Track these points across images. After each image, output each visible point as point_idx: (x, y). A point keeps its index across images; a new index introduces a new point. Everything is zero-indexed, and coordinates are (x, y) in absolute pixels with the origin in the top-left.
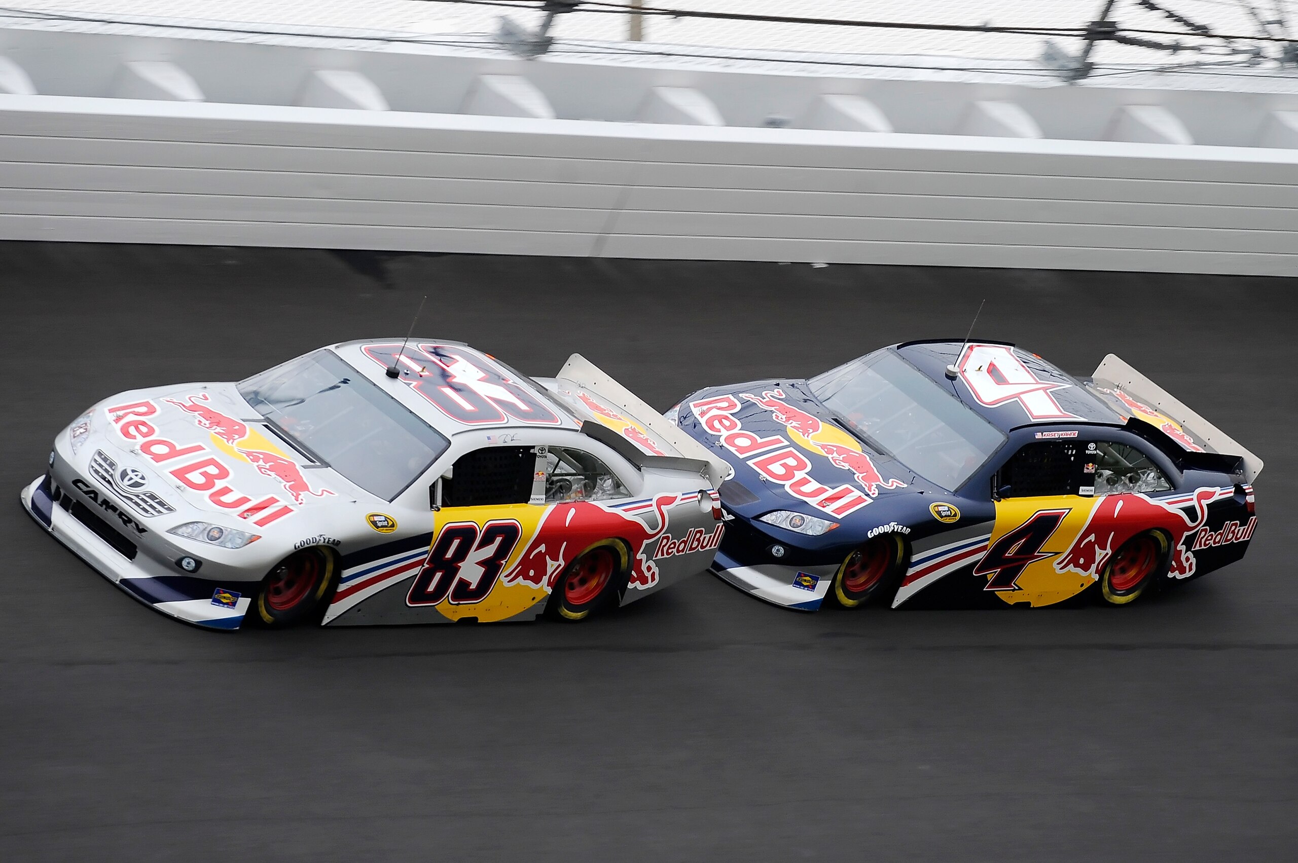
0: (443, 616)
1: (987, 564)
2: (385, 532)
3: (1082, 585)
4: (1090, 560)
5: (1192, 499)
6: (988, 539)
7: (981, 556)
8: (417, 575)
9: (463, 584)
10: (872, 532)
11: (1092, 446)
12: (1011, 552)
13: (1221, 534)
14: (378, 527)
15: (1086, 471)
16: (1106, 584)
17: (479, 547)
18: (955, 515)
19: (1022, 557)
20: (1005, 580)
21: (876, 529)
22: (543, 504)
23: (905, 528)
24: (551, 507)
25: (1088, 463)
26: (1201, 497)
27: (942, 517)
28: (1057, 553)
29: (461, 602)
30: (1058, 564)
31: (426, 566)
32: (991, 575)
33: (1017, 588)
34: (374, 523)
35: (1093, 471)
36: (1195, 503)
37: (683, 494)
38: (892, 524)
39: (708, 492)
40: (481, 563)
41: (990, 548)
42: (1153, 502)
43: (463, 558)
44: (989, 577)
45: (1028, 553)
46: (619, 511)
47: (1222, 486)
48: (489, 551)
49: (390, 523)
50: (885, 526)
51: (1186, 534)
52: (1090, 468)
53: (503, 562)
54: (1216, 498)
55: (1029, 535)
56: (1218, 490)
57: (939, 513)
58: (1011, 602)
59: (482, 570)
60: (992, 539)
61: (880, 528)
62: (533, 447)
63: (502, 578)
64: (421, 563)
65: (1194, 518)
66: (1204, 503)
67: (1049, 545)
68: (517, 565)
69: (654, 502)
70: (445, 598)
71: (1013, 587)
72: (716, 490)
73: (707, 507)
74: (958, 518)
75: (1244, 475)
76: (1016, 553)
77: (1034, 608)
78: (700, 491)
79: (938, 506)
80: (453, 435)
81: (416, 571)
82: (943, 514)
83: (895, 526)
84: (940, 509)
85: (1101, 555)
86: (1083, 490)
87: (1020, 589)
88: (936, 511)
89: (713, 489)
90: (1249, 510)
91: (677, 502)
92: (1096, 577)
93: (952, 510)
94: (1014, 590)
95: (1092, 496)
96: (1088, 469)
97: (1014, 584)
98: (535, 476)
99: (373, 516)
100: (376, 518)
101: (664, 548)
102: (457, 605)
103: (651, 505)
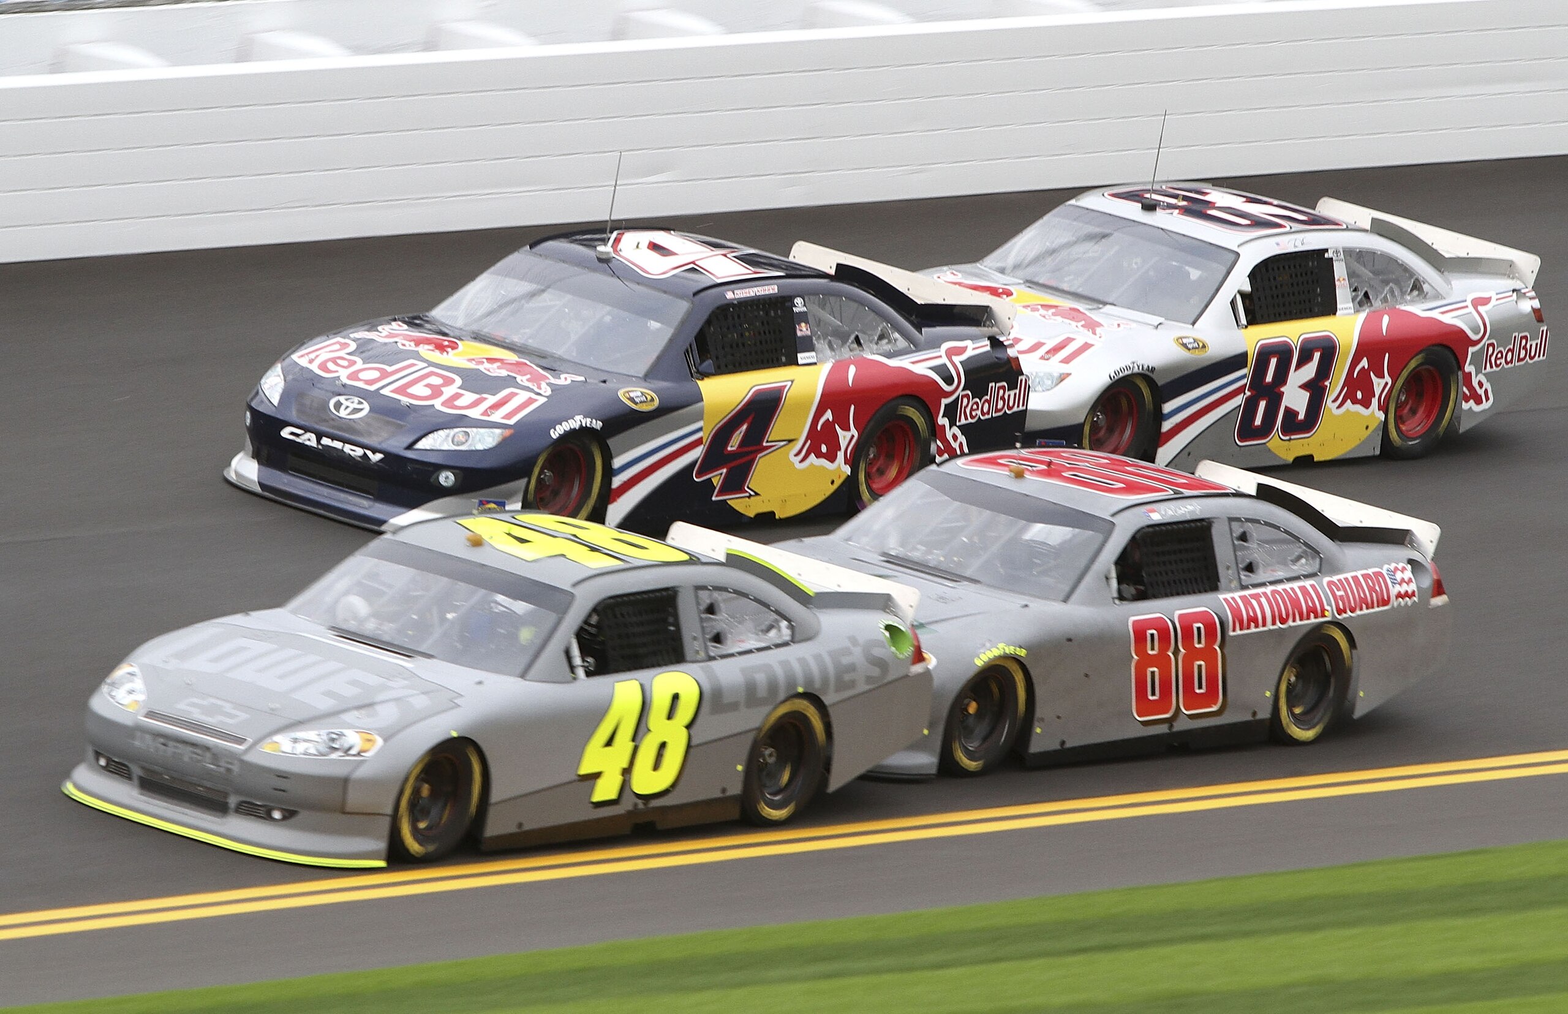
0: (1275, 455)
1: (709, 462)
2: (1198, 355)
3: (833, 482)
4: (834, 447)
5: (940, 356)
6: (700, 429)
7: (697, 453)
8: (1241, 405)
9: (1290, 413)
10: (555, 430)
11: (798, 301)
12: (733, 445)
13: (989, 402)
14: (1189, 349)
15: (799, 334)
16: (862, 477)
17: (1298, 367)
18: (652, 400)
19: (750, 449)
20: (736, 482)
21: (559, 426)
22: (1351, 314)
23: (594, 421)
24: (1362, 316)
25: (799, 324)
26: (950, 353)
27: (636, 403)
28: (790, 441)
29: (1293, 437)
30: (797, 455)
31: (1248, 393)
32: (717, 478)
33: (752, 493)
34: (1185, 345)
35: (809, 333)
36: (944, 360)
37: (1497, 294)
38: (578, 418)
39: (1523, 291)
40: (1305, 386)
41: (707, 441)
42: (893, 363)
43: (1284, 382)
44: (715, 481)
45: (755, 443)
46: (1435, 314)
47: (973, 338)
48: (1309, 371)
49: (1201, 345)
50: (569, 421)
51: (945, 401)
52: (804, 329)
53: (1327, 383)
54: (969, 353)
55: (750, 418)
56: (968, 343)
57: (632, 399)
58: (751, 514)
59: (1306, 395)
60: (706, 428)
61: (563, 424)
62: (1326, 250)
63: (1329, 404)
64: (1241, 390)
65: (949, 380)
66: (957, 359)
67: (778, 430)
68: (1342, 386)
69: (1469, 303)
70: (1275, 433)
71: (747, 492)
72: (1530, 288)
73: (1527, 306)
74: (656, 403)
75: (998, 328)
76: (740, 446)
77: (780, 519)
78: (1514, 291)
79: (628, 392)
80: (1238, 246)
81: (1239, 400)
82: (637, 400)
83: (582, 420)
84: (632, 395)
85: (847, 437)
86: (802, 357)
87: (757, 494)
88: (628, 399)
89: (1527, 287)
90: (1014, 367)
91: (1493, 302)
92: (848, 470)
93: (647, 395)
94: (750, 496)
95: (815, 364)
96: (801, 330)
97: (748, 487)
98: (1337, 283)
99: (1181, 338)
100: (1185, 341)
101: (1492, 359)
102: (1290, 440)
103: (1467, 307)
